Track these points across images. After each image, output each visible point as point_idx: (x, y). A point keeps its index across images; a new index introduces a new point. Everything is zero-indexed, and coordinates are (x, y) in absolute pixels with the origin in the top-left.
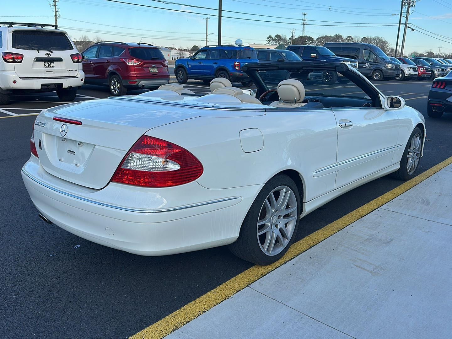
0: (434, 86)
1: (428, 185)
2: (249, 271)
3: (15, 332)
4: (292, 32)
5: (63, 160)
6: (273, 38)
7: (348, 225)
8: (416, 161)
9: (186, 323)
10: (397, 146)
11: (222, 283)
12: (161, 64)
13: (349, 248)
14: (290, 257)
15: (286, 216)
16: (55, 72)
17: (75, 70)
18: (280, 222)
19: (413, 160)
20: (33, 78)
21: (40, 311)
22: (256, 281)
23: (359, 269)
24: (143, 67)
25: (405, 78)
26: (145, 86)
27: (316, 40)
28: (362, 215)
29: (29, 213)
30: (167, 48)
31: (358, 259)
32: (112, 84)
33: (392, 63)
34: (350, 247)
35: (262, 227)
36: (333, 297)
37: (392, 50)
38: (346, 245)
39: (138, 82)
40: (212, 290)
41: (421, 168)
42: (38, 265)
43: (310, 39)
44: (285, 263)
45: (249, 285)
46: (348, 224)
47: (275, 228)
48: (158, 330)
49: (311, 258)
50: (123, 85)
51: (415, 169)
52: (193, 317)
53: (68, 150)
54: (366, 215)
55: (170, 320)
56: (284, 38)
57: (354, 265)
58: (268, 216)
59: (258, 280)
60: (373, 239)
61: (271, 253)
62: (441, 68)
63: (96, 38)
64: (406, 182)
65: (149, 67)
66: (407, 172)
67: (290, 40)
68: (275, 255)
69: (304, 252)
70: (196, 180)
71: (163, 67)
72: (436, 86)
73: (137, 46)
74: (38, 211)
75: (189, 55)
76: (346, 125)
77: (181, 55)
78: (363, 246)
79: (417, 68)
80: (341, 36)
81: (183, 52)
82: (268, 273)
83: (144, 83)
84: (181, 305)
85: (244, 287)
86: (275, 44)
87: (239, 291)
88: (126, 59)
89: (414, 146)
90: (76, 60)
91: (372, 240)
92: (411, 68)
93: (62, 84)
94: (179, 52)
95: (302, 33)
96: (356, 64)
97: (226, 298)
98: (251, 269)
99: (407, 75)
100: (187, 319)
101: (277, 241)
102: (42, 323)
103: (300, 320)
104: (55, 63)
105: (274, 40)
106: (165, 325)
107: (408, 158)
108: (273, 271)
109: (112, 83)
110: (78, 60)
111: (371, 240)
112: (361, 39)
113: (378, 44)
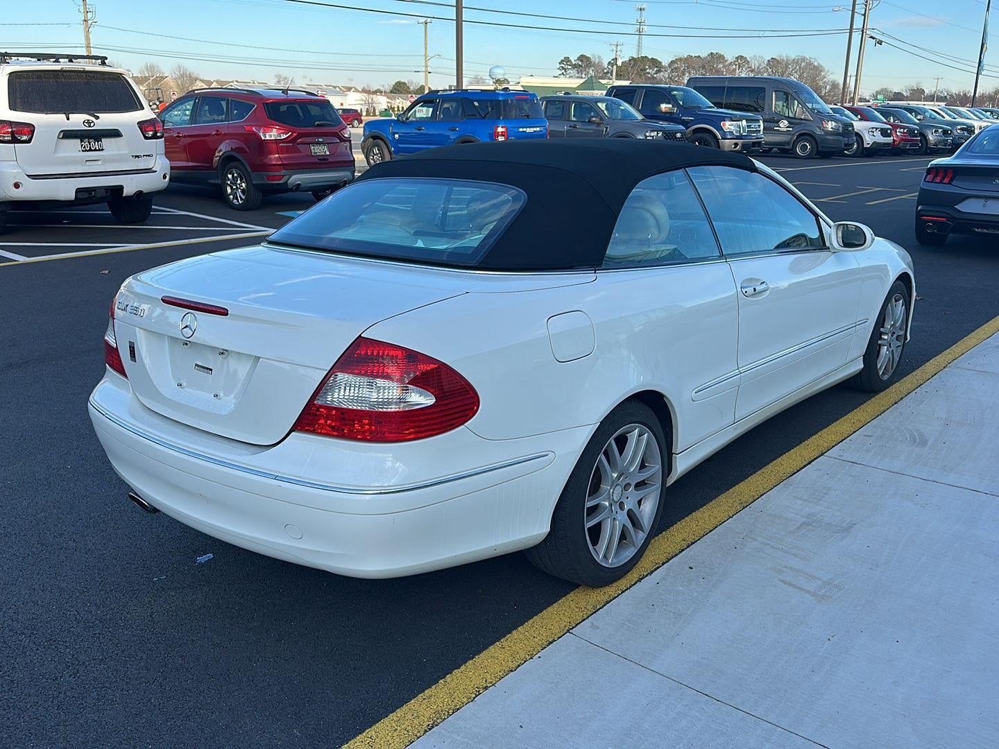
0: (929, 178)
1: (923, 402)
2: (567, 599)
3: (109, 742)
4: (615, 49)
5: (185, 384)
6: (574, 63)
7: (762, 495)
8: (897, 350)
9: (453, 713)
10: (858, 323)
11: (515, 628)
12: (336, 135)
13: (768, 544)
14: (650, 567)
15: (640, 485)
16: (105, 161)
17: (149, 156)
18: (627, 498)
19: (891, 350)
20: (58, 176)
21: (153, 699)
22: (585, 620)
23: (791, 589)
24: (298, 144)
25: (865, 152)
26: (302, 186)
27: (667, 65)
28: (789, 470)
29: (92, 486)
30: (337, 89)
31: (786, 567)
32: (229, 182)
33: (836, 120)
34: (768, 542)
35: (594, 510)
36: (741, 649)
37: (834, 85)
38: (760, 539)
39: (286, 177)
40: (498, 643)
41: (908, 363)
42: (132, 601)
43: (655, 63)
44: (640, 580)
45: (571, 629)
46: (762, 492)
47: (619, 510)
48: (399, 728)
49: (691, 568)
50: (253, 185)
51: (894, 367)
52: (465, 700)
53: (196, 365)
54: (798, 471)
55: (419, 708)
56: (597, 62)
57: (780, 580)
58: (604, 487)
59: (588, 617)
60: (814, 524)
61: (612, 562)
62: (941, 128)
63: (178, 69)
64: (877, 397)
65: (309, 144)
66: (878, 373)
67: (610, 67)
68: (619, 565)
69: (676, 555)
70: (466, 424)
71: (341, 142)
72: (934, 177)
73: (282, 96)
74: (128, 487)
75: (388, 102)
76: (755, 290)
77: (369, 103)
78: (794, 539)
79: (889, 129)
80: (723, 56)
81: (374, 96)
82: (608, 602)
83: (299, 180)
84: (439, 676)
85: (562, 633)
86: (577, 75)
87: (551, 643)
88: (259, 126)
89: (892, 320)
90: (151, 133)
91: (813, 526)
92: (877, 129)
93: (121, 188)
94: (364, 96)
95: (636, 50)
96: (759, 126)
97: (528, 657)
98: (572, 594)
99: (869, 146)
100: (454, 704)
101: (623, 536)
102: (160, 722)
103: (681, 699)
104: (106, 142)
105: (574, 66)
106: (410, 717)
107: (880, 345)
108: (616, 597)
109: (229, 179)
110: (156, 132)
111: (810, 525)
112: (766, 62)
113: (803, 72)
